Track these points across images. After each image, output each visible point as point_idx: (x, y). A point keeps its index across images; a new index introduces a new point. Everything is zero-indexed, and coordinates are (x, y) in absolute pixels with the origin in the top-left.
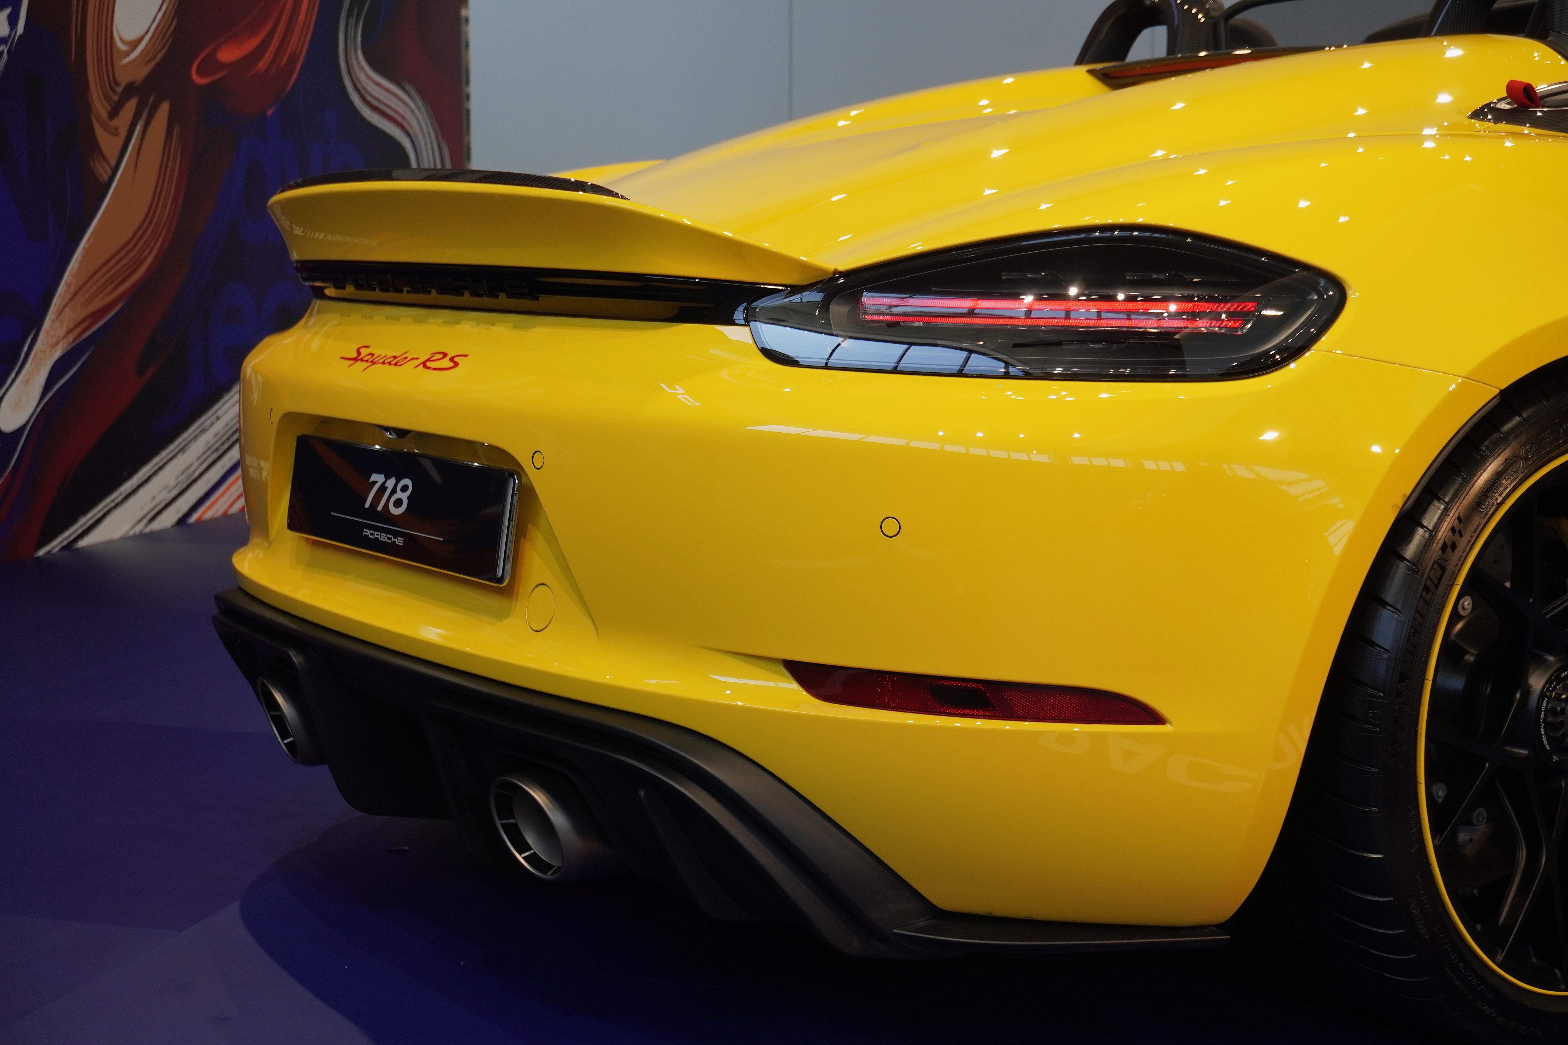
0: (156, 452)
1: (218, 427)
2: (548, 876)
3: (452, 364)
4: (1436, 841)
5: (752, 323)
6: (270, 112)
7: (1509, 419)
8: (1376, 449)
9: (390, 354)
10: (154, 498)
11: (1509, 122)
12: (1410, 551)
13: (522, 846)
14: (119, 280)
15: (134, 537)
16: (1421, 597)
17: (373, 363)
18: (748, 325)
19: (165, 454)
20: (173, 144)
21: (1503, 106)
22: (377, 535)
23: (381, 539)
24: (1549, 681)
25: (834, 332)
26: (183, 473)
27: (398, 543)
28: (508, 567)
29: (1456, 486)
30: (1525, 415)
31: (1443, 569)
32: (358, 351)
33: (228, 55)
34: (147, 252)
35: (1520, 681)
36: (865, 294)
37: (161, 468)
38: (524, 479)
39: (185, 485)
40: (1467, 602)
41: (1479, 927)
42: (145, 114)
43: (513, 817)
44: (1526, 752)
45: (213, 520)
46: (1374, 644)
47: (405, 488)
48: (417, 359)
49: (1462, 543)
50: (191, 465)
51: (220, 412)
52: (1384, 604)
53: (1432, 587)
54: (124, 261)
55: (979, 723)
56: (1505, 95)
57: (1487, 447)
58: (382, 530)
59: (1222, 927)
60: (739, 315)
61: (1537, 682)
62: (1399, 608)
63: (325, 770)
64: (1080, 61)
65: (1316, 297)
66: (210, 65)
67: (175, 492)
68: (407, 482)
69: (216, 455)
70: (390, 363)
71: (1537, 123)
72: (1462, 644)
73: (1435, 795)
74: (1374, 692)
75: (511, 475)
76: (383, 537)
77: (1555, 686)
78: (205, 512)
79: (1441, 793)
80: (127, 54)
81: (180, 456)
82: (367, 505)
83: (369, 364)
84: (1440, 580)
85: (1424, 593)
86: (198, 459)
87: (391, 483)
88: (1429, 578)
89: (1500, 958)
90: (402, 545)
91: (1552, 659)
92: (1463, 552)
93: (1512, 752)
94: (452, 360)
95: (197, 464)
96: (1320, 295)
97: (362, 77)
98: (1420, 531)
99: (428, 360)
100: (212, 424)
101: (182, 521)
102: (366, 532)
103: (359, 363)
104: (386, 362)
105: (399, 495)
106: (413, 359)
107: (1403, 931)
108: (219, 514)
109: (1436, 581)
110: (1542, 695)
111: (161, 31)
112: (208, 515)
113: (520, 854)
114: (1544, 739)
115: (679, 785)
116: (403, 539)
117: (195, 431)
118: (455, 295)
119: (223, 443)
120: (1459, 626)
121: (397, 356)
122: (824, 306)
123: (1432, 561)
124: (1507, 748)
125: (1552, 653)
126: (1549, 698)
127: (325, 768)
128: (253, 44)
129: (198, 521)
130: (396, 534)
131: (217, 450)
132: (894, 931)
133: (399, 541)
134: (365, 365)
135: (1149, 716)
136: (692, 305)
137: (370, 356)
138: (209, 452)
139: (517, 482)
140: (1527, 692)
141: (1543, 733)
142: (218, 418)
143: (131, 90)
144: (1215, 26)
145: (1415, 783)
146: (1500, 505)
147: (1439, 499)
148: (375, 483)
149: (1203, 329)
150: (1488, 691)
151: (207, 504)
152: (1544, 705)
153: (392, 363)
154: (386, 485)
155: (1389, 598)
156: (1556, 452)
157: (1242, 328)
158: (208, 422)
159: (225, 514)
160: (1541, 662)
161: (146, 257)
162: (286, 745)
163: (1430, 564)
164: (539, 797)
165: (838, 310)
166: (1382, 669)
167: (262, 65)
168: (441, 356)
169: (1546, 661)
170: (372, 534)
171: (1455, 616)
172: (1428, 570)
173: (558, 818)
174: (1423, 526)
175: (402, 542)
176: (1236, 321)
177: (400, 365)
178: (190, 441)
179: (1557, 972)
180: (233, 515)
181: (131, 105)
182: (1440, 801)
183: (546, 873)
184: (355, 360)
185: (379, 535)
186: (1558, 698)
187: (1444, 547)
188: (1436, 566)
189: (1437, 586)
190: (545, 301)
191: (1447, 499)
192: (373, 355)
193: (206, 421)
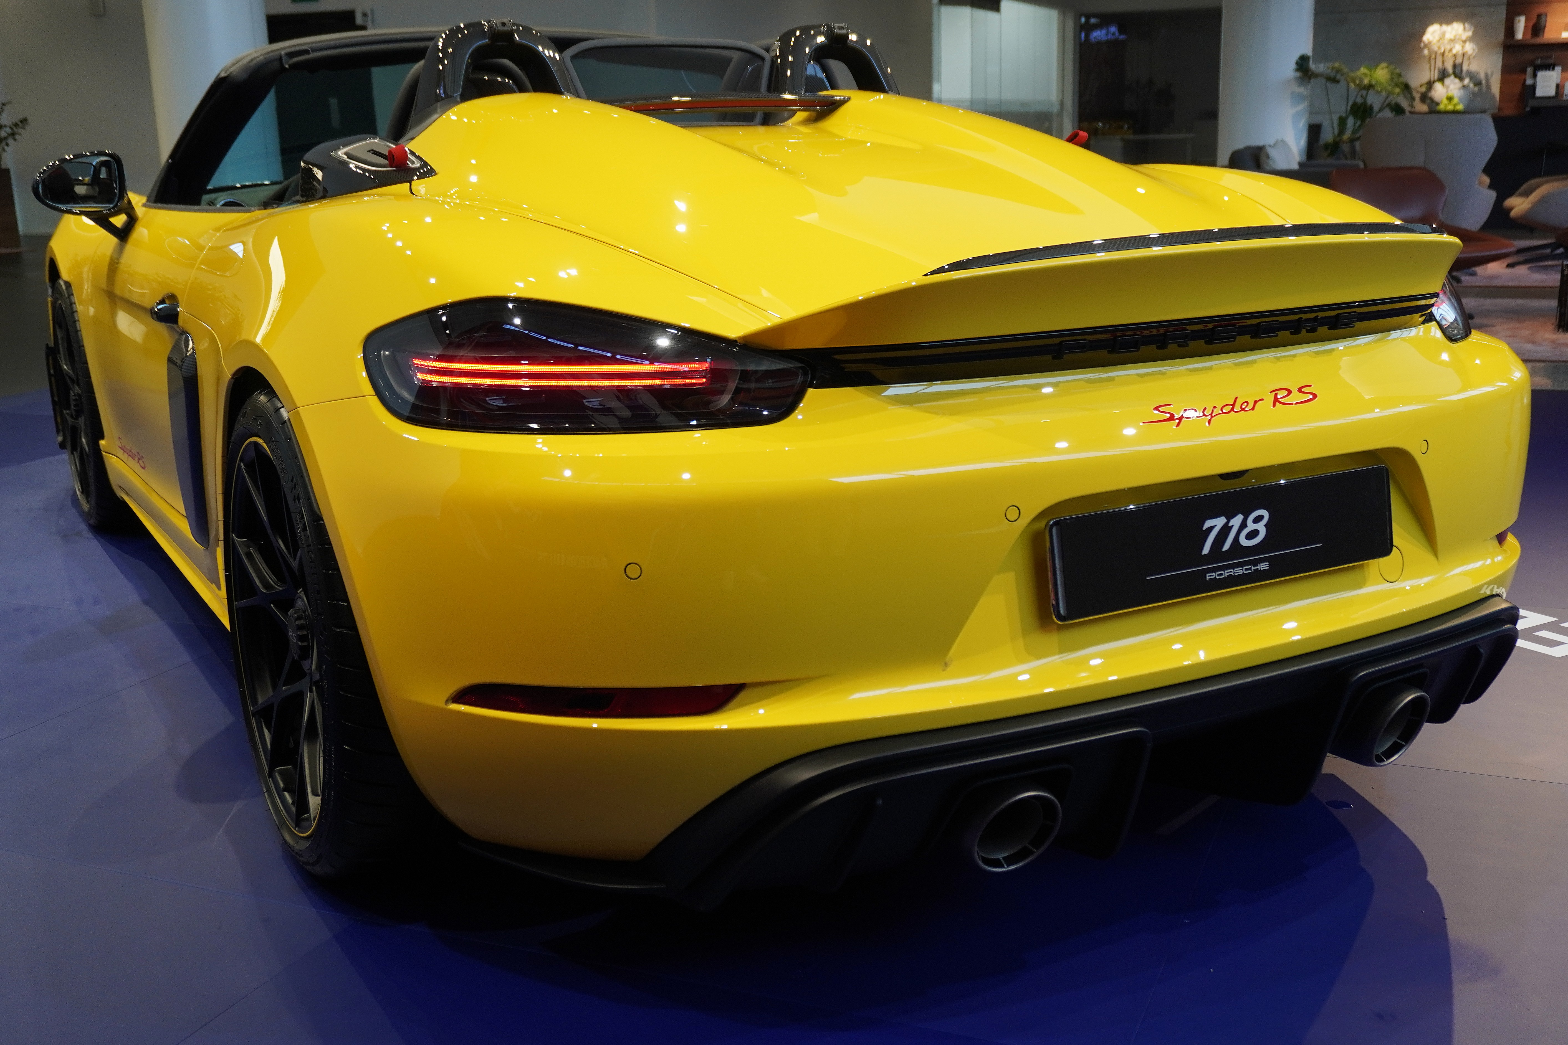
23: (1236, 574)
27: (1262, 569)
47: (1260, 520)
58: (1233, 566)
68: (1264, 513)
76: (1239, 571)
82: (1206, 550)
87: (1236, 521)
90: (1268, 568)
105: (1251, 526)
116: (1268, 563)
133: (1264, 566)
148: (1212, 528)
154: (1230, 524)
175: (1268, 565)
185: (1231, 572)
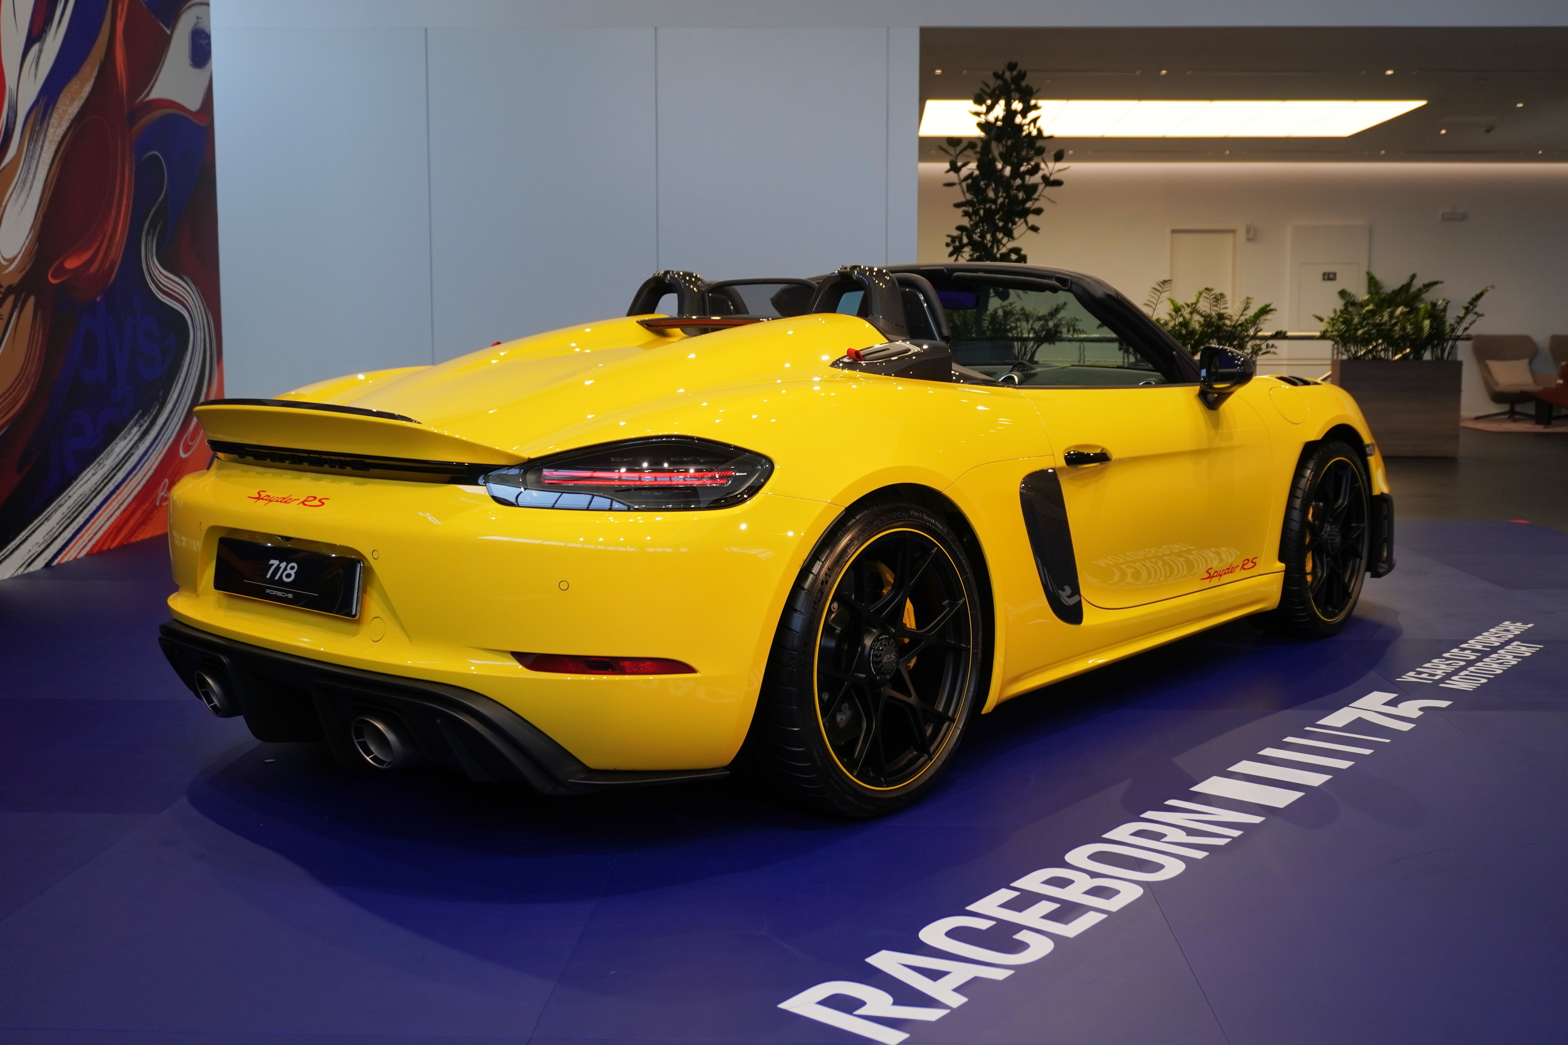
0: (31, 522)
1: (70, 502)
2: (384, 767)
3: (320, 504)
4: (824, 720)
5: (487, 484)
6: (98, 299)
7: (850, 520)
8: (790, 534)
9: (281, 496)
10: (30, 551)
11: (849, 369)
12: (807, 585)
13: (369, 753)
14: (5, 412)
15: (18, 576)
16: (813, 607)
17: (271, 501)
18: (485, 485)
19: (36, 522)
20: (37, 324)
21: (846, 360)
22: (275, 592)
23: (278, 595)
24: (874, 641)
25: (529, 488)
26: (47, 534)
28: (359, 608)
29: (827, 554)
30: (857, 518)
31: (822, 593)
32: (259, 493)
33: (71, 264)
34: (22, 393)
35: (860, 642)
36: (544, 470)
37: (34, 532)
38: (366, 563)
39: (49, 541)
40: (835, 605)
41: (845, 760)
42: (19, 305)
43: (363, 738)
44: (864, 676)
45: (68, 563)
46: (791, 630)
47: (292, 568)
48: (298, 499)
49: (830, 580)
50: (54, 528)
51: (71, 494)
52: (796, 611)
53: (817, 601)
54: (7, 401)
55: (605, 677)
56: (846, 354)
57: (840, 534)
58: (278, 590)
59: (726, 768)
60: (481, 481)
61: (868, 642)
62: (803, 612)
63: (240, 720)
64: (630, 313)
65: (760, 468)
66: (61, 271)
67: (43, 547)
68: (294, 564)
69: (69, 521)
70: (281, 502)
71: (863, 369)
72: (834, 625)
73: (824, 698)
74: (793, 652)
75: (359, 562)
76: (280, 594)
77: (877, 644)
78: (62, 558)
79: (826, 696)
80: (7, 267)
81: (46, 523)
82: (268, 576)
83: (268, 501)
84: (821, 598)
85: (814, 605)
86: (57, 524)
87: (283, 565)
88: (816, 597)
89: (855, 774)
90: (292, 598)
91: (875, 631)
92: (831, 585)
93: (858, 676)
94: (320, 501)
95: (57, 527)
96: (762, 466)
97: (157, 273)
98: (811, 576)
99: (305, 501)
100: (66, 501)
101: (48, 565)
102: (268, 591)
103: (261, 500)
104: (279, 500)
105: (289, 571)
106: (295, 500)
107: (810, 764)
108: (71, 559)
109: (819, 599)
110: (871, 648)
111: (28, 252)
112: (65, 560)
113: (368, 756)
114: (873, 669)
115: (459, 715)
116: (293, 595)
117: (55, 506)
118: (320, 466)
119: (73, 513)
120: (833, 616)
121: (285, 497)
122: (524, 475)
123: (817, 589)
124: (856, 674)
125: (875, 628)
126: (874, 649)
127: (242, 717)
128: (86, 256)
129: (58, 564)
130: (288, 592)
131: (69, 518)
132: (569, 781)
133: (290, 596)
134: (266, 502)
135: (691, 670)
136: (457, 475)
137: (267, 497)
138: (65, 519)
139: (362, 565)
140: (864, 647)
141: (872, 666)
142: (70, 497)
143: (10, 290)
144: (703, 296)
145: (813, 694)
146: (847, 561)
147: (819, 560)
148: (272, 565)
149: (708, 485)
150: (846, 647)
151: (64, 553)
152: (872, 653)
153: (283, 501)
154: (280, 566)
155: (798, 607)
156: (872, 535)
157: (727, 483)
158: (63, 500)
159: (75, 558)
160: (870, 632)
161: (22, 396)
162: (211, 707)
163: (816, 591)
164: (380, 726)
165: (531, 477)
166: (796, 642)
167: (93, 269)
168: (313, 499)
169: (872, 632)
170: (272, 592)
171: (830, 611)
172: (816, 593)
173: (391, 737)
174: (812, 573)
176: (724, 480)
177: (288, 503)
178: (52, 513)
179: (882, 779)
180: (79, 559)
181: (10, 300)
182: (825, 701)
183: (383, 766)
184: (258, 498)
185: (277, 593)
186: (878, 649)
187: (822, 583)
188: (819, 592)
189: (820, 601)
190: (373, 471)
191: (823, 560)
192: (269, 496)
193: (62, 499)
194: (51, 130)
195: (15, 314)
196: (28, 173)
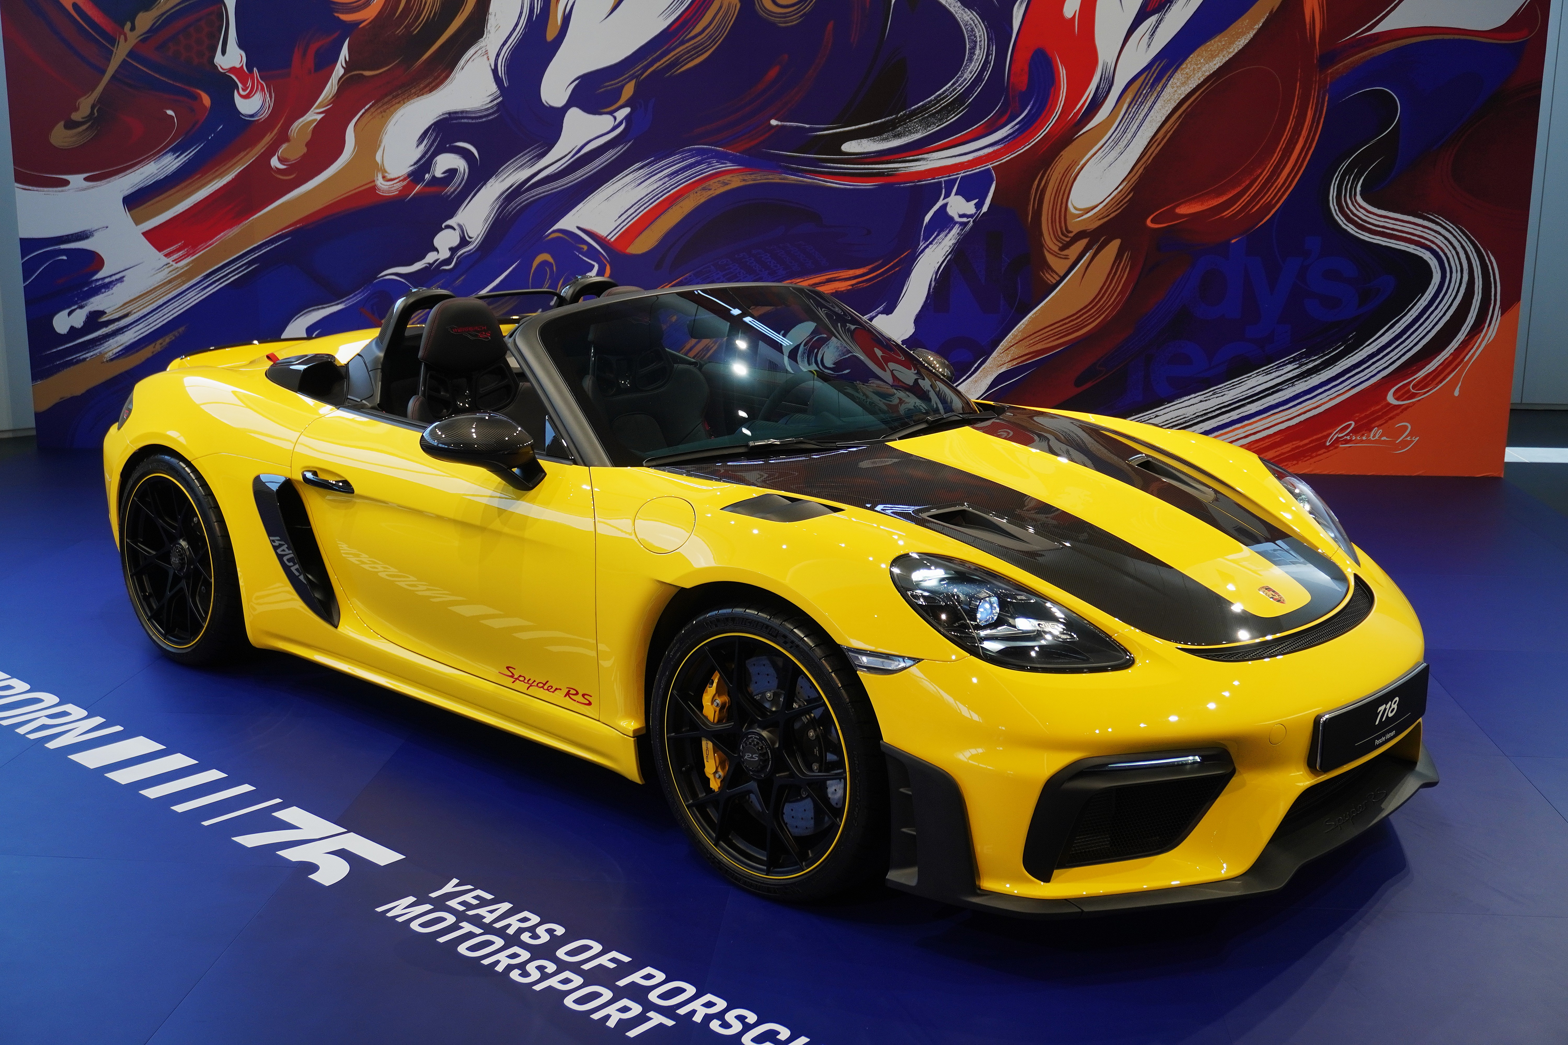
6: (1234, 241)
14: (1062, 335)
20: (1125, 261)
33: (1189, 209)
34: (1088, 321)
42: (1095, 247)
66: (1170, 216)
80: (1080, 216)
111: (1117, 200)
128: (1219, 201)
143: (1084, 233)
167: (1231, 211)
194: (1169, 90)
195: (1088, 255)
196: (1125, 132)
